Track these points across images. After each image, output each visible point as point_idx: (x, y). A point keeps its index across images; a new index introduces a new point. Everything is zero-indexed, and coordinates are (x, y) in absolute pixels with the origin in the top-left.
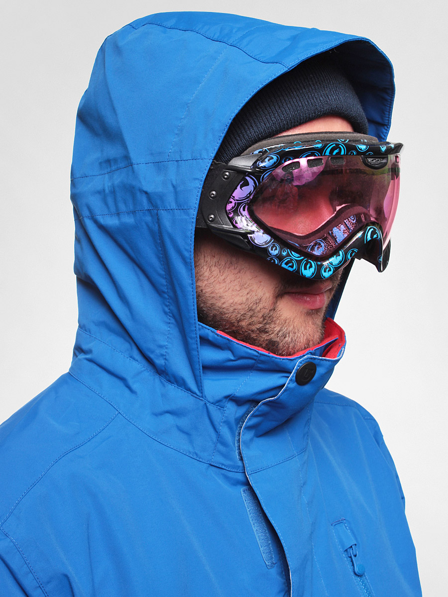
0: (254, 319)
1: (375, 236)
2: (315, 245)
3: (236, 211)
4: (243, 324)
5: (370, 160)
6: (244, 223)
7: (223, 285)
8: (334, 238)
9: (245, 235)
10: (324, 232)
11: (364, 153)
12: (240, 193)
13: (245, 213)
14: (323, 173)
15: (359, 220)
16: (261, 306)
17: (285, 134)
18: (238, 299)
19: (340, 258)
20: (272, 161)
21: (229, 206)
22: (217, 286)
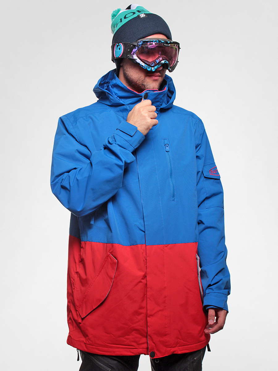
0: (140, 81)
1: (166, 62)
2: (152, 63)
3: (133, 54)
4: (138, 82)
5: (165, 44)
6: (135, 57)
7: (132, 73)
8: (156, 62)
9: (135, 60)
10: (155, 61)
11: (163, 43)
12: (134, 50)
13: (135, 55)
14: (157, 46)
15: (163, 58)
16: (141, 78)
17: (147, 38)
18: (136, 76)
19: (157, 67)
20: (141, 43)
21: (132, 53)
22: (131, 73)
